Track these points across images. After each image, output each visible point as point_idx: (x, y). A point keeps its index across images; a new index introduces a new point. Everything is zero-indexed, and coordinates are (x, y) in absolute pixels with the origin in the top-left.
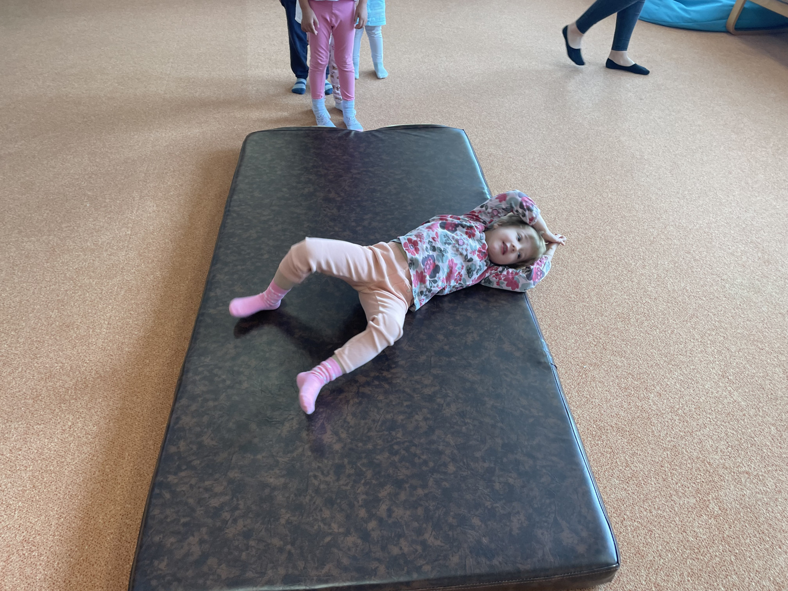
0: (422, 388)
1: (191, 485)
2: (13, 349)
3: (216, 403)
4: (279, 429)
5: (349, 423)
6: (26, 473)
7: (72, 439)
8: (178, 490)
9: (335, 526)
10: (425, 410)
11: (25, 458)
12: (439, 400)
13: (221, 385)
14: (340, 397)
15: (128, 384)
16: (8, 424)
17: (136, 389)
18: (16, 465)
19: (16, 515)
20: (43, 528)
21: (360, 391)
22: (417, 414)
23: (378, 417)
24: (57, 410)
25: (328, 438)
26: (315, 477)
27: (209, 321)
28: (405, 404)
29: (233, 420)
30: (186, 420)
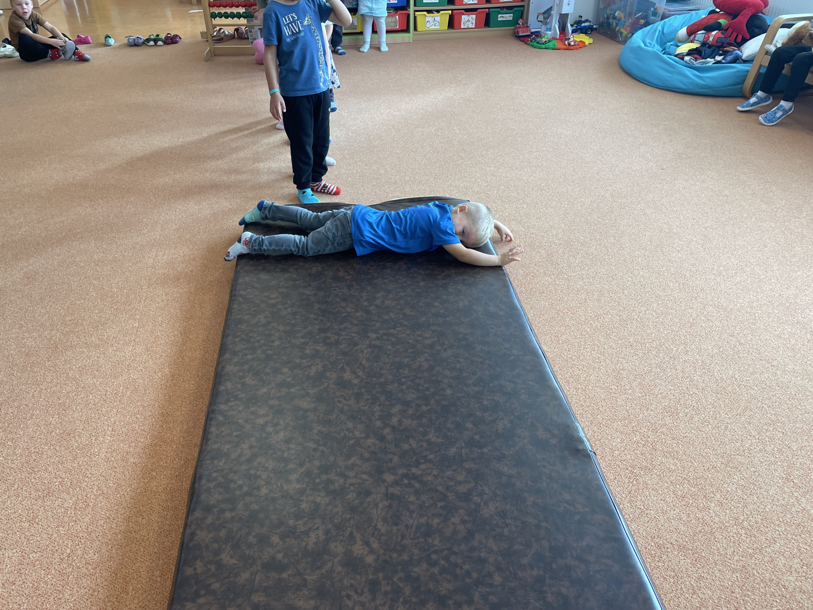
3: (234, 514)
4: (304, 541)
5: (379, 530)
10: (462, 512)
12: (475, 498)
13: (237, 493)
21: (389, 492)
22: (453, 516)
23: (411, 522)
25: (358, 549)
26: (349, 597)
27: (221, 418)
28: (439, 504)
29: (253, 533)
30: (202, 536)
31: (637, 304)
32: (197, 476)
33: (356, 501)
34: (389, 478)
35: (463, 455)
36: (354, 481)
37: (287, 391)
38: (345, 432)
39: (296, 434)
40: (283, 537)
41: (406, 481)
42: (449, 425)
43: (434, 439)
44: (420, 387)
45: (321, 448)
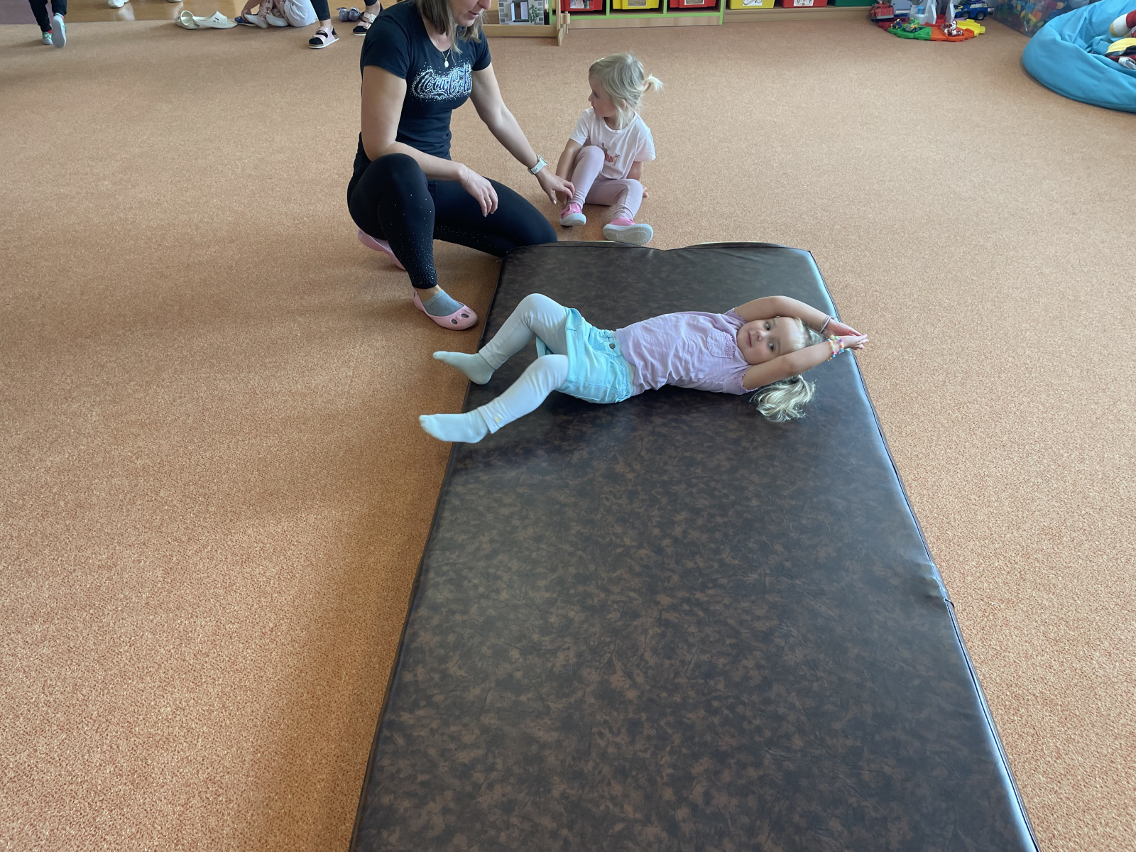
0: (752, 620)
1: (431, 730)
2: (201, 520)
3: (466, 618)
4: (550, 661)
5: (647, 662)
8: (415, 734)
9: (628, 809)
10: (758, 654)
11: (213, 666)
12: (777, 640)
13: (471, 593)
14: (635, 623)
16: (192, 620)
18: (201, 676)
19: (199, 744)
20: (233, 765)
21: (663, 617)
22: (747, 658)
23: (689, 657)
24: (256, 606)
25: (618, 680)
26: (601, 735)
27: (457, 502)
28: (728, 641)
29: (488, 644)
30: (426, 638)
31: (1017, 393)
32: (424, 567)
33: (620, 623)
34: (665, 600)
35: (767, 584)
36: (618, 598)
37: (541, 478)
39: (549, 532)
40: (524, 653)
41: (686, 607)
42: (750, 545)
43: (728, 560)
44: (717, 493)
45: (580, 553)
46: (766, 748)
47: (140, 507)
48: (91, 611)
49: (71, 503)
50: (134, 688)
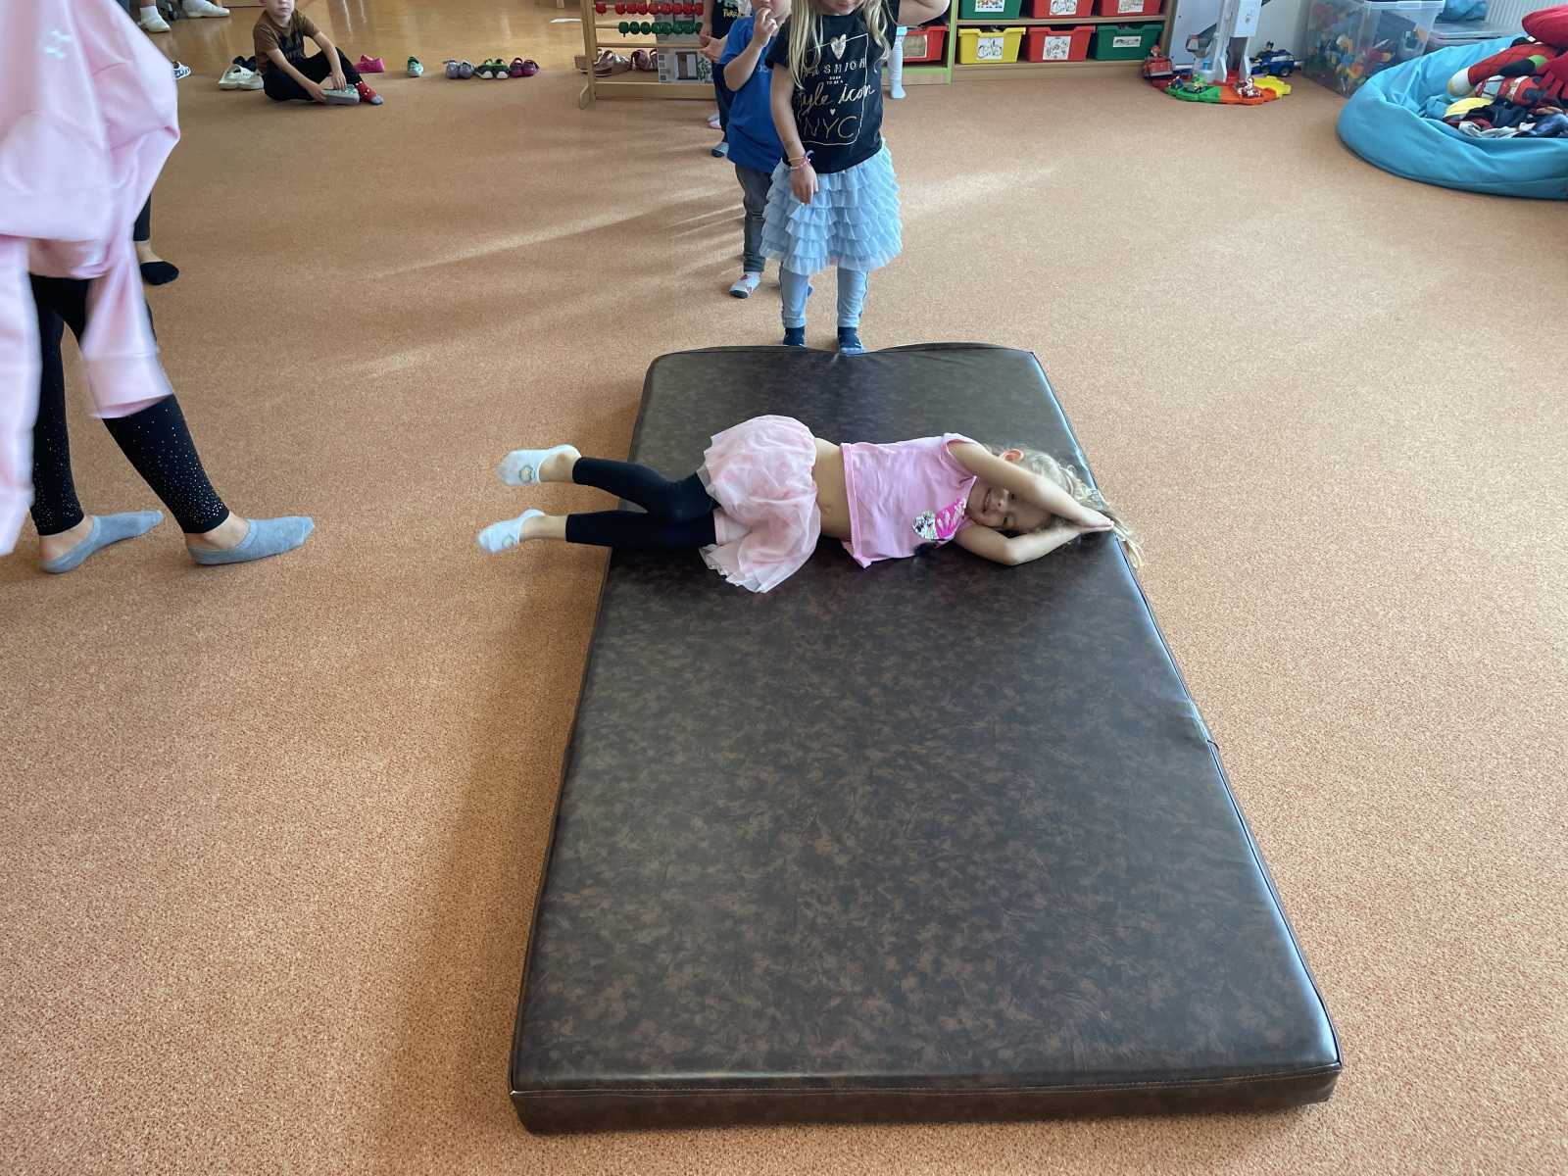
0: (981, 773)
1: (602, 910)
4: (740, 828)
5: (858, 823)
6: (308, 906)
7: (384, 854)
8: (582, 916)
9: (845, 982)
10: (989, 809)
12: (1012, 793)
13: (639, 757)
14: (841, 782)
15: (474, 770)
16: (277, 825)
17: (487, 780)
19: (292, 973)
20: (336, 996)
21: (875, 774)
22: (976, 814)
23: (908, 816)
24: (359, 807)
25: (823, 845)
26: (808, 905)
28: (954, 797)
32: (578, 731)
33: (822, 782)
34: (876, 755)
35: (997, 732)
36: (819, 755)
38: (807, 687)
39: (730, 685)
41: (901, 762)
42: (975, 690)
43: (949, 708)
44: (931, 633)
46: (1003, 910)
47: (204, 690)
48: (146, 817)
49: (115, 686)
50: (205, 908)
